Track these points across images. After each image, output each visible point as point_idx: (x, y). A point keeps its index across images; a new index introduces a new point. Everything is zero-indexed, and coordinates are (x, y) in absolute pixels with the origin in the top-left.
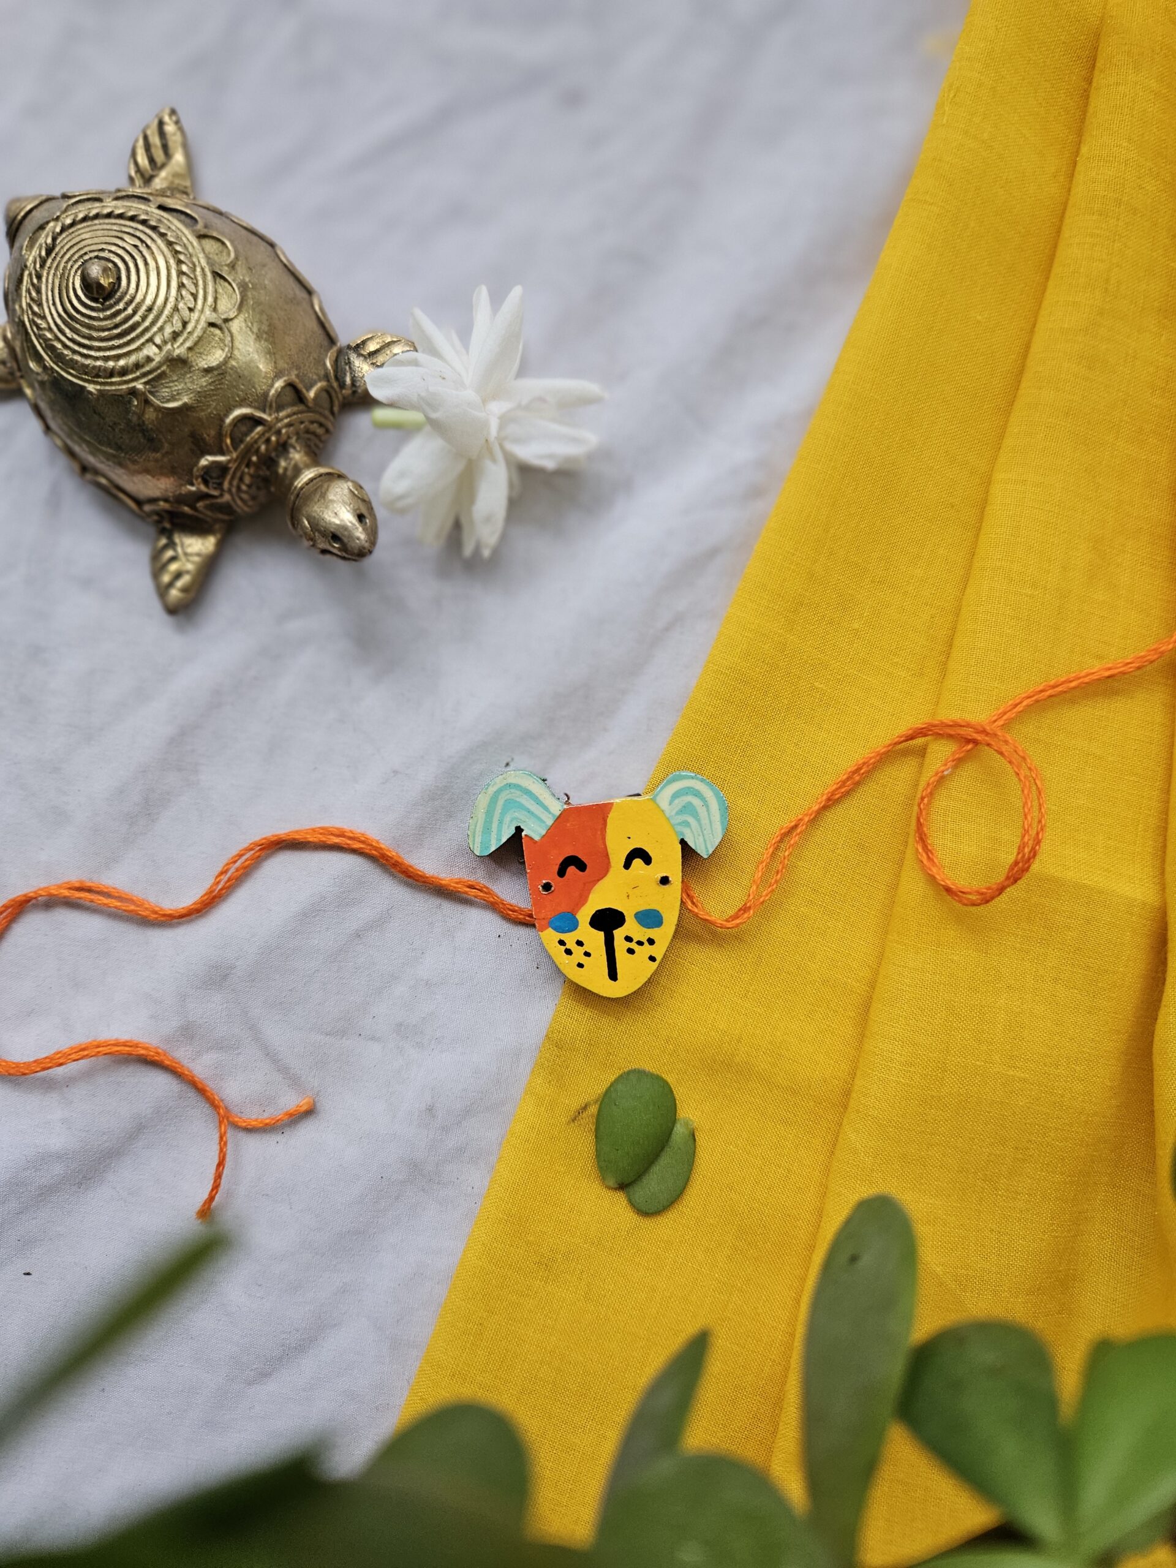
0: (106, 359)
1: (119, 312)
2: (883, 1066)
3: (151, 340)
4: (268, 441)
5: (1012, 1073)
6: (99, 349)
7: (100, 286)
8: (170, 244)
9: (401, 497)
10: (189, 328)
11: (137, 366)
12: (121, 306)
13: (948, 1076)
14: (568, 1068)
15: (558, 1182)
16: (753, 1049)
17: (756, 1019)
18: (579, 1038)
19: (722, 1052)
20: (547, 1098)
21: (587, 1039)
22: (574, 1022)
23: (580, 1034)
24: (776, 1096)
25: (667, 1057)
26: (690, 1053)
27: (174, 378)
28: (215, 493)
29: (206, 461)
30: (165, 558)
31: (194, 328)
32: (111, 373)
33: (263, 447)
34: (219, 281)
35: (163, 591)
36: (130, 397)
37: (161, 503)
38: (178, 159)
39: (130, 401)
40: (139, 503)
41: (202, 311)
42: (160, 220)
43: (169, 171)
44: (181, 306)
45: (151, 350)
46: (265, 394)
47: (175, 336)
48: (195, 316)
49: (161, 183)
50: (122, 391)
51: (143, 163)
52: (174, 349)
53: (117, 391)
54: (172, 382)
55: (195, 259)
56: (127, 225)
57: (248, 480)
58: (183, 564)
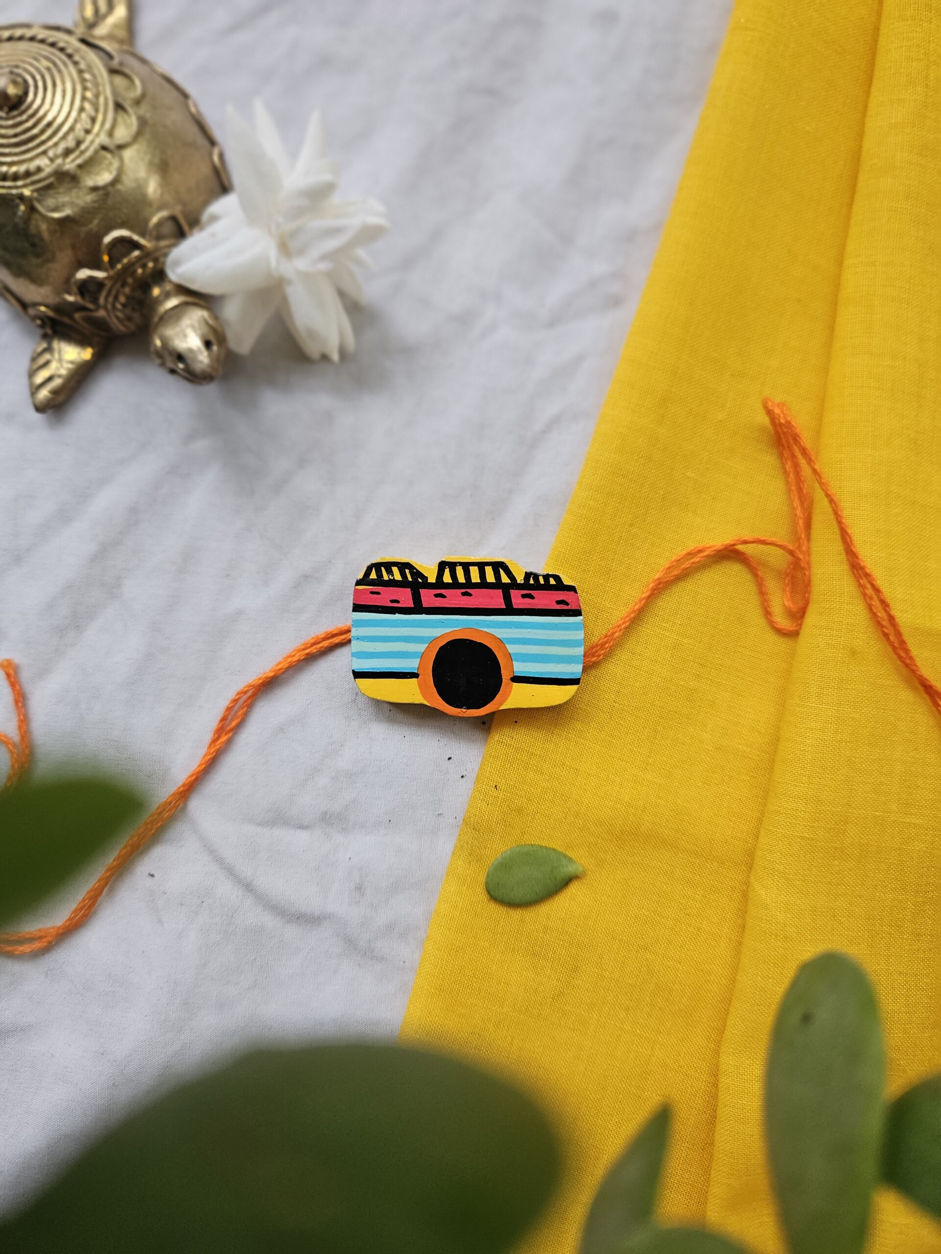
4: (144, 266)
10: (83, 146)
11: (28, 174)
14: (486, 849)
15: (484, 956)
16: (657, 818)
17: (657, 789)
18: (495, 820)
19: (628, 823)
20: (468, 878)
21: (502, 821)
22: (489, 806)
23: (496, 817)
24: (681, 860)
25: (577, 831)
26: (599, 826)
27: (61, 190)
28: (91, 306)
29: (83, 274)
30: (41, 361)
31: (87, 149)
32: (4, 177)
33: (140, 271)
34: (121, 112)
35: (34, 390)
36: (18, 201)
37: (43, 309)
38: (120, 12)
39: (17, 206)
40: (24, 305)
41: (98, 135)
42: (77, 50)
43: (111, 20)
44: (78, 127)
45: (43, 162)
46: (147, 221)
47: (67, 152)
48: (89, 138)
49: (102, 30)
50: (12, 195)
51: (89, 12)
52: (64, 164)
53: (7, 194)
54: (58, 193)
55: (101, 88)
56: (46, 50)
57: (122, 299)
58: (57, 369)
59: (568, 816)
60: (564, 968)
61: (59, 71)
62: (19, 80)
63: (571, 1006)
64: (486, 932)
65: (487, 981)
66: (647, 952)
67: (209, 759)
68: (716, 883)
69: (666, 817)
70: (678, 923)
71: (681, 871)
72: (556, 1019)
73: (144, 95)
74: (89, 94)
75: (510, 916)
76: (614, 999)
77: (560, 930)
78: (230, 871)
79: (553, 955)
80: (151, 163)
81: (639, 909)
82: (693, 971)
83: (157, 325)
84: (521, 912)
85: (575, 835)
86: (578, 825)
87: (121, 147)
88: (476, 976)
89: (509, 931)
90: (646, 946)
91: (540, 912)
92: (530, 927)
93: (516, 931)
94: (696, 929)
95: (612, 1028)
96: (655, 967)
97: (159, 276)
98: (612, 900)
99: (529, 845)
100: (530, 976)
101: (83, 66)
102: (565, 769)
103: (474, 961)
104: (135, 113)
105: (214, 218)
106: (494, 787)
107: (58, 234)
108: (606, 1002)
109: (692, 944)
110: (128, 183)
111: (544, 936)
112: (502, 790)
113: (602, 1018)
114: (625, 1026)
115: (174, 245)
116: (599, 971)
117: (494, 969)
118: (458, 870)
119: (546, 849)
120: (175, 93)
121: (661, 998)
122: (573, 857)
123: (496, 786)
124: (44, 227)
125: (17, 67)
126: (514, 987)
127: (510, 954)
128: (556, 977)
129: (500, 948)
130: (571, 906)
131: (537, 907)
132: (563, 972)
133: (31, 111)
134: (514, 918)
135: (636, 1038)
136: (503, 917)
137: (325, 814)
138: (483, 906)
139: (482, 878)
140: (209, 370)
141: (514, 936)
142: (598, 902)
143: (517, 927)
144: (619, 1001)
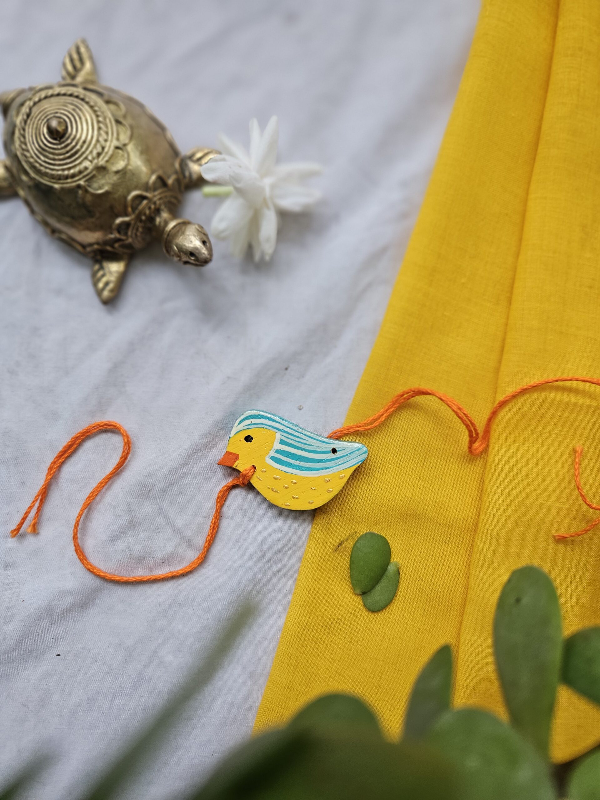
0: (63, 170)
1: (68, 145)
2: (495, 508)
3: (86, 158)
4: (150, 208)
5: (561, 506)
6: (59, 165)
7: (57, 131)
8: (92, 107)
9: (223, 231)
10: (106, 150)
11: (80, 172)
12: (69, 141)
13: (528, 510)
14: (331, 523)
16: (426, 506)
18: (335, 508)
19: (410, 509)
20: (321, 540)
21: (339, 508)
24: (440, 529)
25: (381, 514)
26: (394, 511)
27: (100, 177)
28: (124, 238)
29: (119, 221)
30: (99, 275)
32: (67, 177)
33: (148, 211)
34: (119, 125)
35: (99, 292)
36: (77, 189)
37: (96, 246)
38: (88, 65)
39: (77, 192)
40: (84, 247)
41: (111, 141)
45: (87, 164)
46: (147, 183)
47: (99, 155)
49: (80, 78)
50: (73, 186)
52: (99, 162)
53: (71, 186)
54: (99, 179)
55: (105, 114)
56: (68, 99)
57: (140, 230)
58: (110, 277)
64: (331, 569)
69: (431, 506)
73: (127, 112)
74: (101, 119)
80: (142, 150)
87: (125, 145)
98: (401, 552)
104: (127, 124)
110: (133, 164)
117: (335, 590)
118: (316, 536)
125: (59, 113)
129: (339, 578)
138: (330, 555)
140: (209, 256)
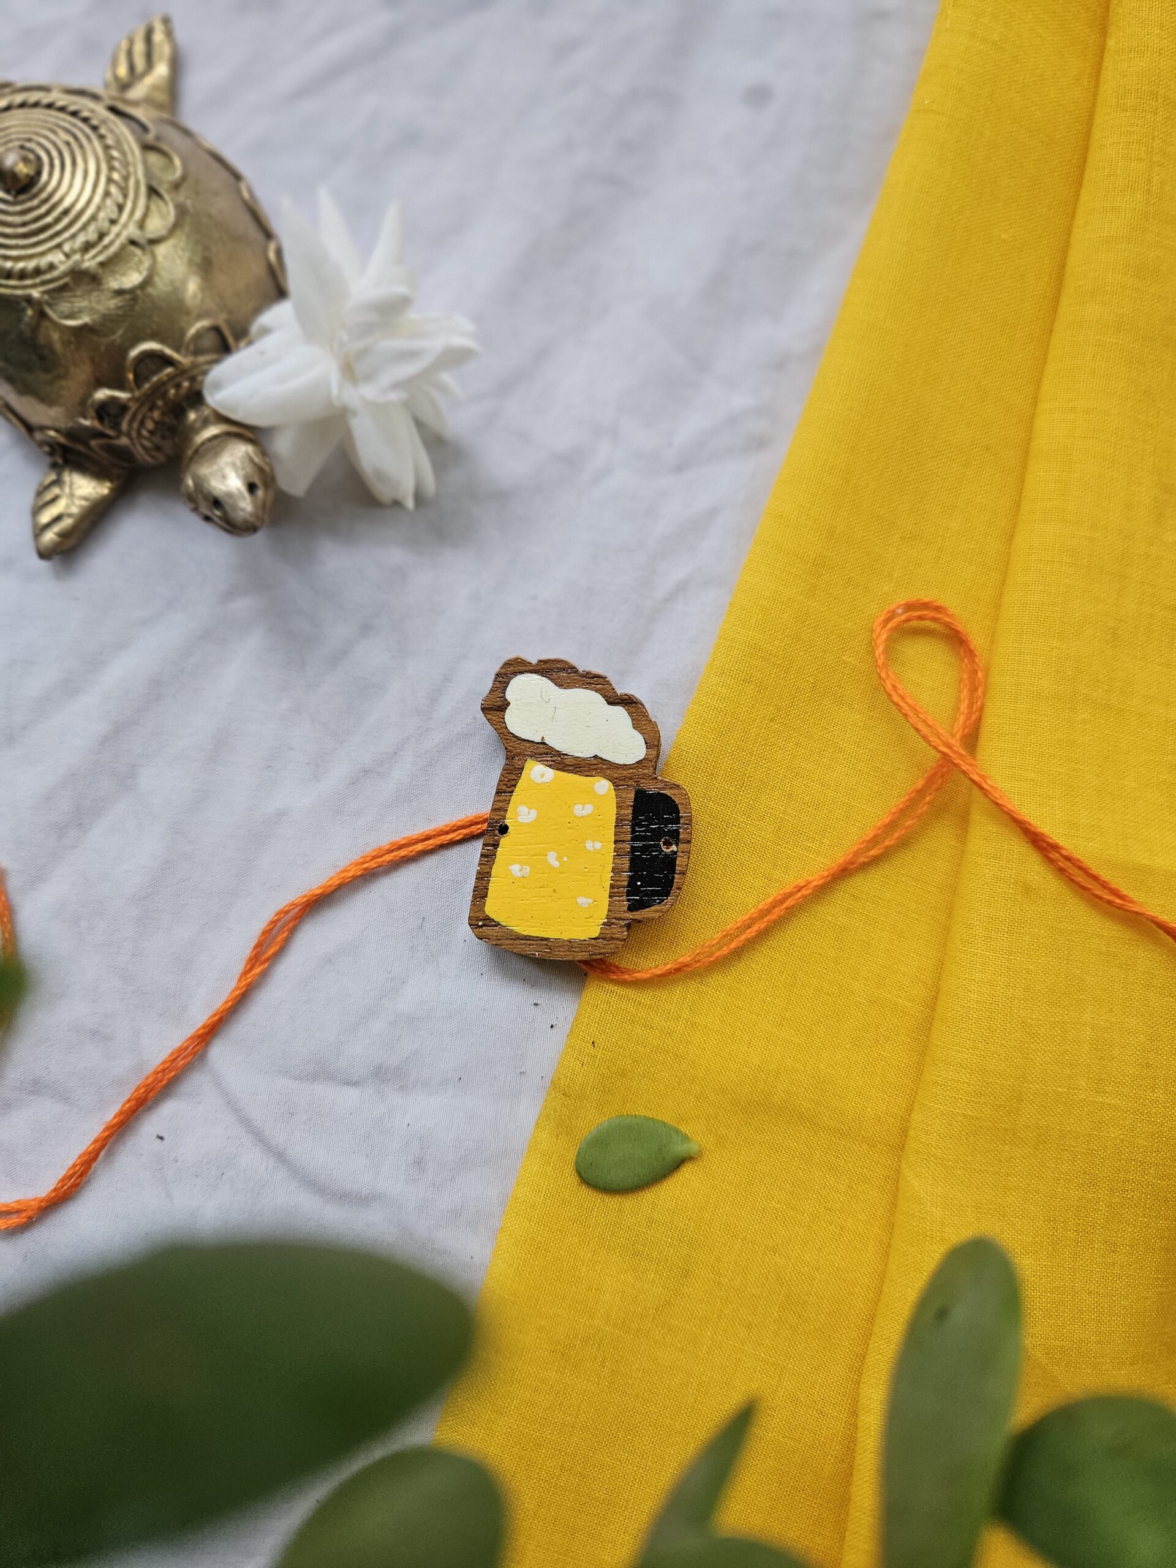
3: (59, 246)
5: (1101, 1100)
7: (14, 177)
10: (107, 240)
11: (38, 271)
12: (39, 200)
13: (1025, 1106)
14: (578, 1119)
15: (572, 1255)
16: (793, 1086)
17: (795, 1050)
18: (590, 1084)
19: (757, 1091)
20: (555, 1155)
21: (600, 1085)
22: (584, 1066)
23: (592, 1080)
24: (823, 1141)
25: (693, 1100)
26: (720, 1095)
27: (79, 293)
28: (111, 433)
29: (102, 394)
30: (48, 496)
31: (112, 243)
32: (9, 275)
33: (172, 391)
34: (154, 197)
35: (37, 531)
36: (24, 304)
37: (52, 433)
38: (162, 70)
39: (24, 310)
40: (30, 428)
41: (125, 226)
42: (104, 122)
43: (149, 80)
44: (102, 215)
45: (57, 257)
46: (183, 332)
47: (87, 247)
48: (115, 229)
49: (138, 92)
50: (17, 296)
51: (122, 71)
52: (83, 261)
53: (12, 296)
54: (75, 296)
55: (131, 169)
56: (66, 120)
57: (150, 425)
58: (68, 506)
59: (682, 1081)
60: (672, 1272)
61: (81, 146)
62: (31, 156)
63: (680, 1320)
64: (575, 1224)
65: (574, 1287)
66: (777, 1254)
67: (237, 996)
68: (865, 1171)
69: (805, 1085)
70: (816, 1219)
71: (821, 1154)
72: (660, 1336)
73: (184, 178)
74: (116, 176)
75: (606, 1205)
76: (734, 1313)
77: (668, 1224)
78: (259, 1137)
79: (658, 1256)
80: (190, 263)
81: (768, 1201)
82: (834, 1280)
83: (191, 459)
84: (619, 1200)
85: (691, 1105)
86: (695, 1092)
87: (153, 242)
88: (561, 1280)
89: (604, 1223)
90: (776, 1247)
91: (644, 1201)
92: (630, 1220)
93: (613, 1224)
94: (839, 1228)
95: (730, 1350)
96: (786, 1274)
97: (196, 398)
98: (735, 1189)
99: (632, 1116)
100: (628, 1282)
101: (110, 141)
102: (681, 1023)
103: (560, 1260)
104: (172, 200)
105: (265, 331)
106: (591, 1043)
107: (73, 347)
108: (723, 1317)
109: (833, 1247)
110: (161, 285)
111: (648, 1232)
112: (601, 1048)
113: (718, 1337)
114: (746, 1348)
115: (216, 361)
116: (716, 1278)
117: (583, 1272)
118: (542, 1145)
119: (653, 1121)
120: (225, 175)
121: (792, 1313)
122: (687, 1132)
123: (593, 1043)
124: (55, 336)
125: (30, 140)
126: (608, 1295)
127: (605, 1252)
128: (662, 1283)
129: (591, 1245)
130: (683, 1194)
131: (640, 1194)
132: (670, 1277)
133: (44, 195)
134: (611, 1207)
135: (760, 1363)
136: (598, 1205)
137: (379, 1067)
138: (572, 1191)
139: (572, 1156)
140: (252, 519)
141: (611, 1231)
142: (717, 1191)
143: (614, 1219)
144: (740, 1316)
